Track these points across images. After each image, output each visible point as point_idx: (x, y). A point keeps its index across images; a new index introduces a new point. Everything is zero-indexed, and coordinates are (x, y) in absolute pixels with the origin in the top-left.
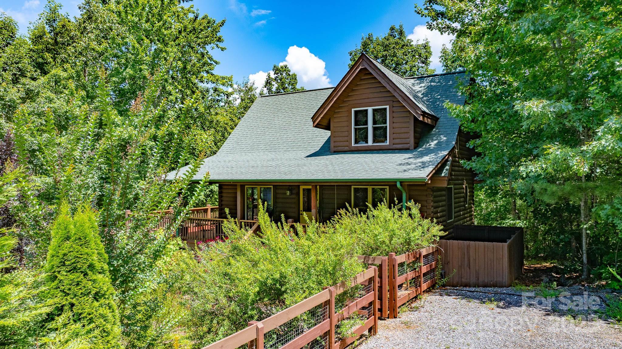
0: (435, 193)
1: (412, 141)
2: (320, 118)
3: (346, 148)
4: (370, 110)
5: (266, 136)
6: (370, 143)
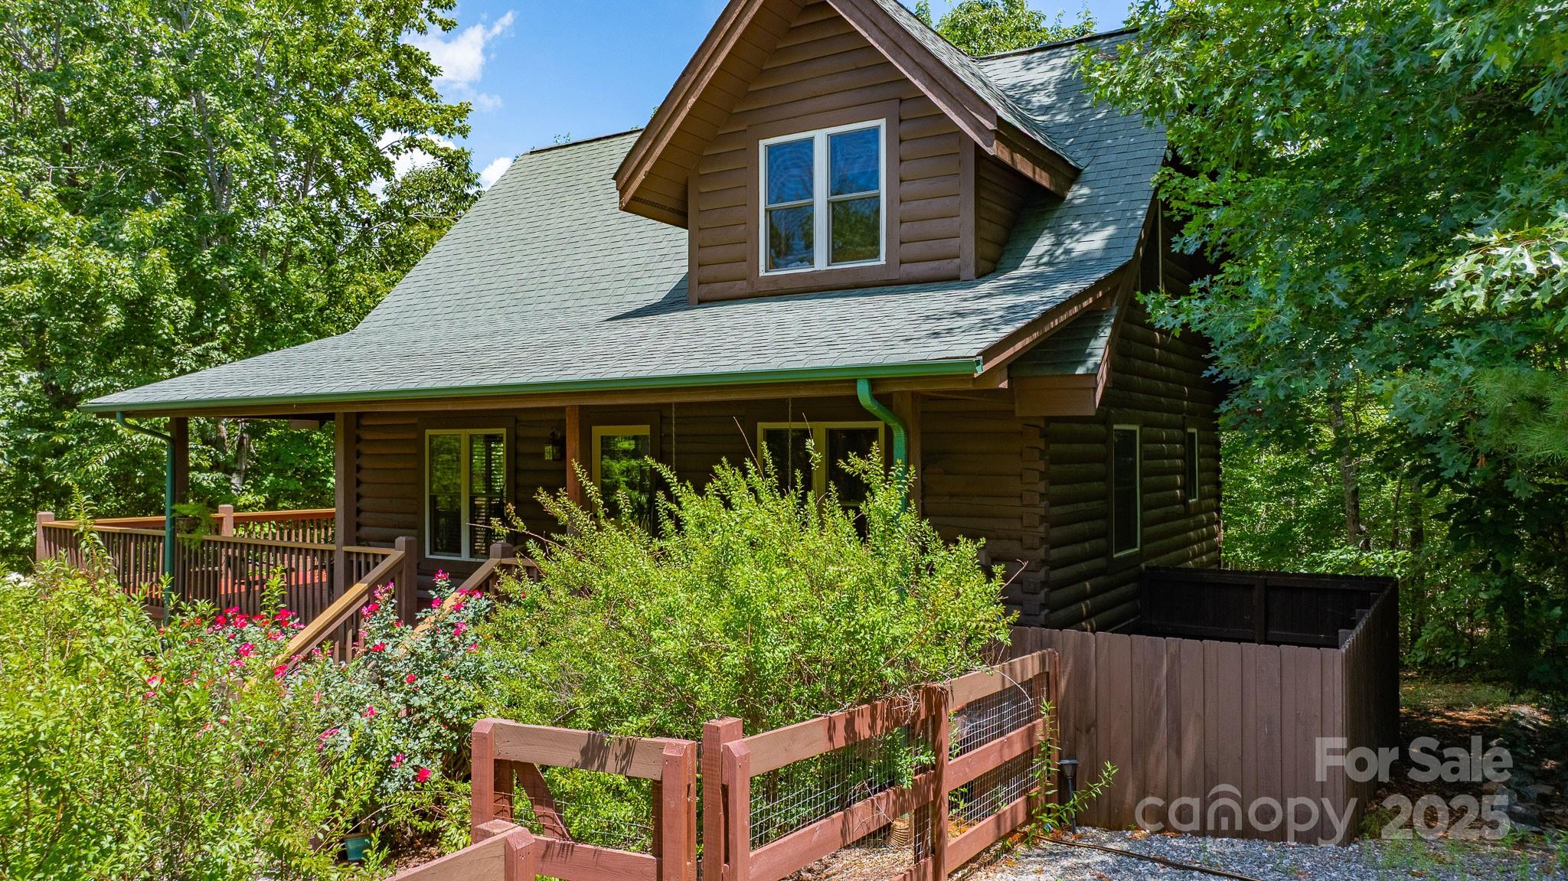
0: (1053, 447)
1: (967, 245)
2: (641, 176)
3: (741, 287)
4: (820, 139)
5: (511, 266)
6: (821, 261)
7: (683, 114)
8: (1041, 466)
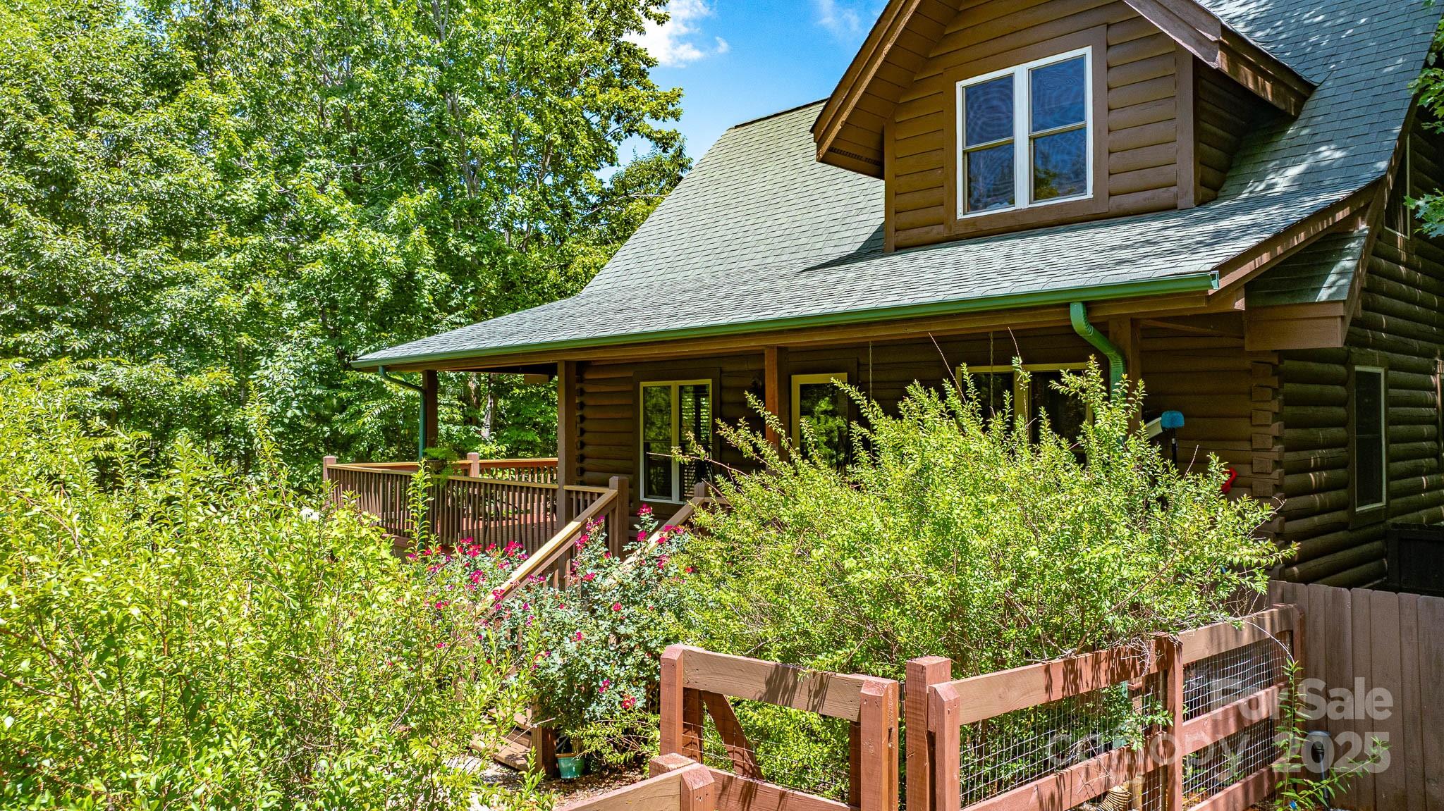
1: (1186, 172)
2: (838, 127)
3: (938, 231)
4: (1021, 74)
6: (1022, 198)
7: (880, 61)
8: (1275, 406)
